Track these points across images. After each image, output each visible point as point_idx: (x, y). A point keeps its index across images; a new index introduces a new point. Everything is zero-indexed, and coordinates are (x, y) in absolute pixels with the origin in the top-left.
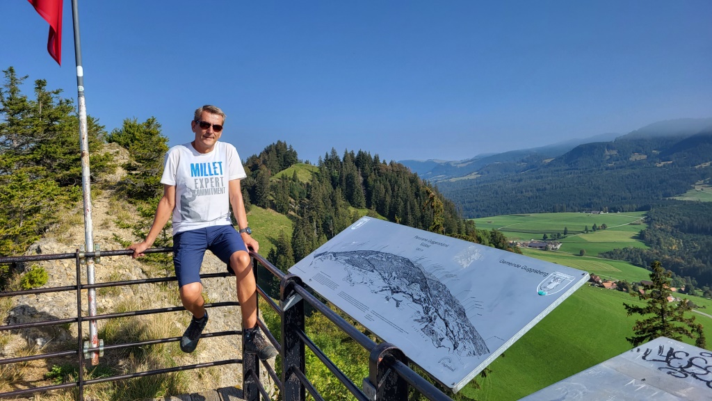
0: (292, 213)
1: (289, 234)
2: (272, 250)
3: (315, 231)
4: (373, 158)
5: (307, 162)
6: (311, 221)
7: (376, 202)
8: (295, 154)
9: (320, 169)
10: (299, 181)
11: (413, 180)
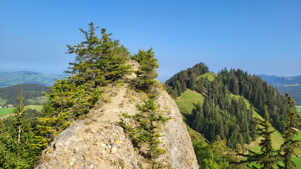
0: (204, 94)
1: (202, 102)
2: (194, 109)
3: (214, 103)
4: (244, 72)
5: (213, 72)
6: (212, 98)
7: (244, 93)
8: (208, 68)
9: (219, 76)
10: (208, 80)
11: (264, 84)
